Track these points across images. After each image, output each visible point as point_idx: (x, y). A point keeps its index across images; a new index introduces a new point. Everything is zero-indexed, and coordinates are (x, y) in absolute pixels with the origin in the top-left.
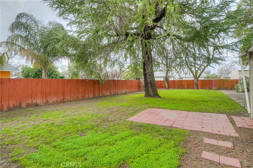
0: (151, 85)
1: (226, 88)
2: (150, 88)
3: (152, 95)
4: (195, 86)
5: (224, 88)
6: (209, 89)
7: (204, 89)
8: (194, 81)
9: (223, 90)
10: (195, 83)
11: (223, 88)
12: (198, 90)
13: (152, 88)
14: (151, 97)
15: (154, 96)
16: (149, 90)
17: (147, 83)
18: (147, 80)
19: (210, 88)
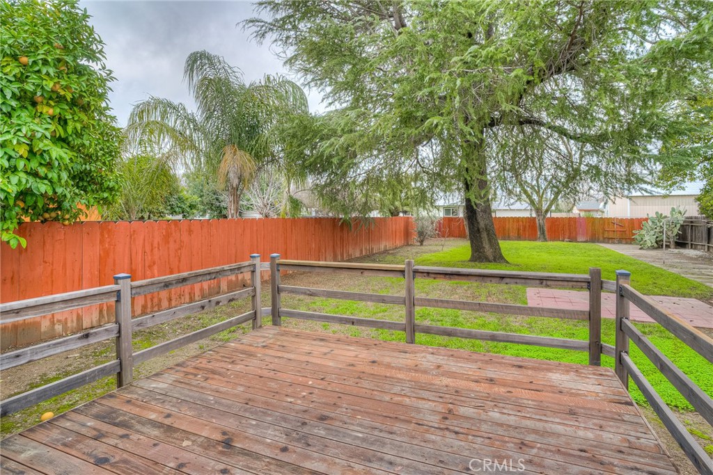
0: (488, 234)
1: (609, 239)
2: (487, 242)
3: (491, 258)
4: (539, 233)
5: (604, 238)
6: (570, 241)
7: (557, 241)
8: (537, 220)
9: (601, 242)
10: (538, 225)
11: (601, 239)
12: (545, 243)
13: (489, 240)
14: (490, 261)
15: (495, 261)
16: (484, 245)
17: (479, 230)
18: (478, 223)
19: (573, 239)
